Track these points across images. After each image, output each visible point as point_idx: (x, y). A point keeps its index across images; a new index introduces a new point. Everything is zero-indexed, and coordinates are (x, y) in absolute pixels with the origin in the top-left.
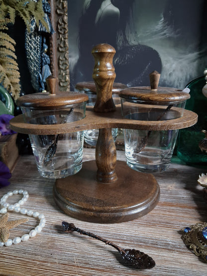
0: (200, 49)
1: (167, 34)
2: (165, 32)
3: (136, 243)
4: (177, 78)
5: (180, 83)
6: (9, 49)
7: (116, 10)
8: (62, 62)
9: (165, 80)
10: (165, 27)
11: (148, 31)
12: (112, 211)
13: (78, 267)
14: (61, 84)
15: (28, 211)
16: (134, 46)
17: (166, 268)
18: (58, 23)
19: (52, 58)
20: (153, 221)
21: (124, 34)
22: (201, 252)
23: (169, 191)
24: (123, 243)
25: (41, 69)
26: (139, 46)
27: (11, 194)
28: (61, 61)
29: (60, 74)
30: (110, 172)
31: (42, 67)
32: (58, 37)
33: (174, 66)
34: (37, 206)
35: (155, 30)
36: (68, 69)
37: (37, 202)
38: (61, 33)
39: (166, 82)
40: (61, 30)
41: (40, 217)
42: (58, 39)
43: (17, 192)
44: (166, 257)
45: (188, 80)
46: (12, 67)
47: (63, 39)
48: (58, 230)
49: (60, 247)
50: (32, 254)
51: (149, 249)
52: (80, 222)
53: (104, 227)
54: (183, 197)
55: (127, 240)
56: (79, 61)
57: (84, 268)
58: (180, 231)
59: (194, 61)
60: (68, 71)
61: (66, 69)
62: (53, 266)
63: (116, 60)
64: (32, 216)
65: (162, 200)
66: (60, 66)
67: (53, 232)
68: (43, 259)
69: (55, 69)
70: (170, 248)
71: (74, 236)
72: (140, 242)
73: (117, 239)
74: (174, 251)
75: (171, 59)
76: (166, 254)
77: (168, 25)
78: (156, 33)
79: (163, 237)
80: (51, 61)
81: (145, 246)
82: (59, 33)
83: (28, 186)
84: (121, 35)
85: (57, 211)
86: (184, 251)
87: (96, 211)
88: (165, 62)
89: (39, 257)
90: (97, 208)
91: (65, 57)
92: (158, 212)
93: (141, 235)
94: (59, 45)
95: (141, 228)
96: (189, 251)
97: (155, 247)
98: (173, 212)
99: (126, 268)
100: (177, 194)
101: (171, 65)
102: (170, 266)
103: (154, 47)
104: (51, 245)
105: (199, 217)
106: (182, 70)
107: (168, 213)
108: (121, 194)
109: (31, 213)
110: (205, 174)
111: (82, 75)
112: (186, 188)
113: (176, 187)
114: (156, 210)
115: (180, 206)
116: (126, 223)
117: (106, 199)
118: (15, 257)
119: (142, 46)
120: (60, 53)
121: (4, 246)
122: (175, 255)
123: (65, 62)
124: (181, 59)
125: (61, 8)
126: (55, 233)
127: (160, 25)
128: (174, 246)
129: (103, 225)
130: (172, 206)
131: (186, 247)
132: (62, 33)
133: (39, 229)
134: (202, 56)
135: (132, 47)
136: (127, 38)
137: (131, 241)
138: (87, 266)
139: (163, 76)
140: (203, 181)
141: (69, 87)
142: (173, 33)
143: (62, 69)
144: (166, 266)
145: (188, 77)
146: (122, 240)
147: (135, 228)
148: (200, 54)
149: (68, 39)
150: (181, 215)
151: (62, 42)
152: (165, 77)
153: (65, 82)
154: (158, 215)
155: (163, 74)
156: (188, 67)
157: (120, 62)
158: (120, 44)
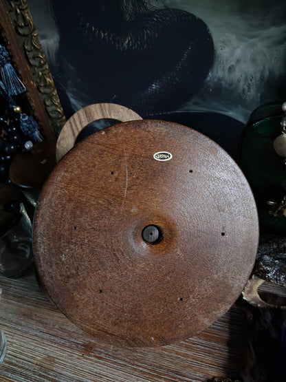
4: (244, 76)
5: (249, 86)
8: (32, 54)
9: (220, 80)
16: (158, 11)
26: (167, 11)
28: (29, 51)
29: (34, 74)
32: (9, 7)
33: (238, 52)
36: (44, 64)
39: (223, 82)
42: (10, 11)
47: (18, 11)
60: (46, 67)
61: (41, 66)
63: (126, 42)
88: (220, 44)
91: (32, 45)
94: (15, 21)
98: (192, 349)
101: (234, 49)
103: (198, 14)
106: (254, 61)
111: (72, 68)
120: (24, 38)
123: (36, 54)
135: (152, 14)
141: (55, 92)
143: (36, 66)
145: (267, 73)
149: (29, 10)
150: (201, 356)
151: (20, 16)
152: (220, 74)
153: (47, 86)
154: (170, 354)
155: (217, 68)
156: (268, 56)
157: (133, 45)
158: (130, 9)
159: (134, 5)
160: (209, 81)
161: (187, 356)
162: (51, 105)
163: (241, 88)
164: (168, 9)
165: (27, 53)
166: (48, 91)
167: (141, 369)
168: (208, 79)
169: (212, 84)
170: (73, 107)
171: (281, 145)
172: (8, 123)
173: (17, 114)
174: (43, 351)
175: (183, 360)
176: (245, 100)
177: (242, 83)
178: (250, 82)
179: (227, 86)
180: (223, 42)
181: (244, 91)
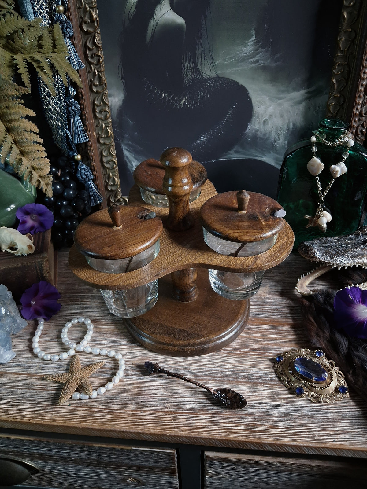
0: (308, 87)
1: (261, 62)
2: (258, 57)
3: (226, 379)
4: (274, 128)
6: (31, 132)
7: (180, 20)
8: (100, 108)
9: (256, 131)
10: (257, 50)
11: (230, 56)
12: (198, 344)
13: (171, 412)
14: (102, 142)
15: (101, 350)
16: (210, 79)
17: (257, 405)
18: (86, 47)
19: (83, 104)
20: (244, 348)
21: (194, 61)
22: (291, 384)
23: (261, 301)
24: (213, 380)
25: (69, 124)
26: (218, 79)
27: (69, 325)
28: (98, 106)
29: (97, 126)
30: (190, 289)
31: (69, 121)
32: (88, 69)
33: (271, 109)
34: (107, 339)
35: (242, 55)
36: (109, 118)
37: (106, 333)
38: (93, 64)
39: (259, 133)
40: (92, 57)
41: (116, 357)
42: (89, 72)
43: (76, 321)
44: (257, 392)
45: (291, 129)
46: (38, 156)
47: (96, 72)
48: (141, 371)
49: (148, 393)
50: (122, 404)
51: (240, 385)
52: (163, 357)
53: (191, 362)
54: (277, 309)
55: (216, 377)
56: (125, 101)
57: (178, 413)
58: (272, 359)
59: (300, 103)
60: (110, 120)
61: (106, 118)
62: (147, 414)
63: (183, 101)
64: (107, 356)
65: (253, 315)
66: (97, 114)
67: (136, 375)
68: (135, 408)
69: (90, 121)
70: (261, 381)
71: (160, 377)
72: (231, 377)
73: (206, 376)
74: (265, 384)
75: (266, 99)
76: (257, 389)
77: (262, 47)
78: (243, 60)
79: (255, 369)
80: (82, 109)
81: (236, 382)
82: (90, 63)
83: (86, 308)
84: (189, 62)
85: (133, 344)
86: (275, 383)
87: (180, 346)
88: (257, 104)
89: (130, 406)
90: (181, 342)
91: (102, 100)
92: (247, 334)
93: (231, 369)
94: (91, 81)
95: (231, 359)
96: (280, 383)
97: (246, 382)
98: (265, 333)
99: (219, 408)
100: (270, 304)
101: (267, 107)
102: (260, 402)
103: (242, 81)
104: (138, 391)
105: (294, 337)
106: (282, 116)
107: (259, 335)
108: (206, 319)
109: (104, 352)
110: (306, 275)
112: (282, 294)
113: (269, 293)
114: (246, 331)
115: (274, 324)
116: (214, 353)
117: (189, 328)
118: (104, 409)
119: (223, 78)
120: (96, 95)
121: (90, 398)
122: (266, 389)
123: (104, 108)
124: (280, 99)
125: (88, 21)
126: (139, 375)
127: (249, 47)
128: (265, 379)
129: (189, 358)
130: (265, 324)
131: (277, 379)
132: (95, 62)
133: (120, 373)
134: (311, 96)
135: (207, 80)
136: (200, 68)
137: (221, 377)
138: (181, 411)
139: (255, 125)
140: (302, 287)
141: (113, 144)
142: (269, 60)
143: (101, 119)
144: (258, 402)
145: (291, 126)
146: (211, 376)
147: (224, 359)
148: (308, 93)
149: (105, 72)
150: (275, 336)
151: (96, 77)
152: (257, 126)
153: (107, 137)
154: (249, 339)
155: (255, 122)
156: (291, 112)
157: (189, 103)
158: (189, 76)
159: (193, 73)
160: (248, 132)
161: (263, 338)
162: (108, 156)
163: (273, 137)
164: (219, 77)
165: (96, 107)
166: (107, 142)
167: (228, 351)
168: (247, 130)
169: (250, 135)
170: (125, 159)
171: (313, 166)
172: (59, 174)
173: (77, 162)
174: (135, 355)
175: (260, 341)
176: (276, 147)
177: (273, 134)
178: (279, 132)
179: (262, 136)
180: (259, 102)
181: (275, 140)
